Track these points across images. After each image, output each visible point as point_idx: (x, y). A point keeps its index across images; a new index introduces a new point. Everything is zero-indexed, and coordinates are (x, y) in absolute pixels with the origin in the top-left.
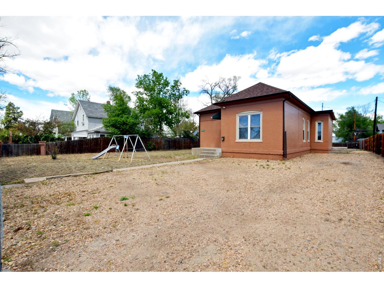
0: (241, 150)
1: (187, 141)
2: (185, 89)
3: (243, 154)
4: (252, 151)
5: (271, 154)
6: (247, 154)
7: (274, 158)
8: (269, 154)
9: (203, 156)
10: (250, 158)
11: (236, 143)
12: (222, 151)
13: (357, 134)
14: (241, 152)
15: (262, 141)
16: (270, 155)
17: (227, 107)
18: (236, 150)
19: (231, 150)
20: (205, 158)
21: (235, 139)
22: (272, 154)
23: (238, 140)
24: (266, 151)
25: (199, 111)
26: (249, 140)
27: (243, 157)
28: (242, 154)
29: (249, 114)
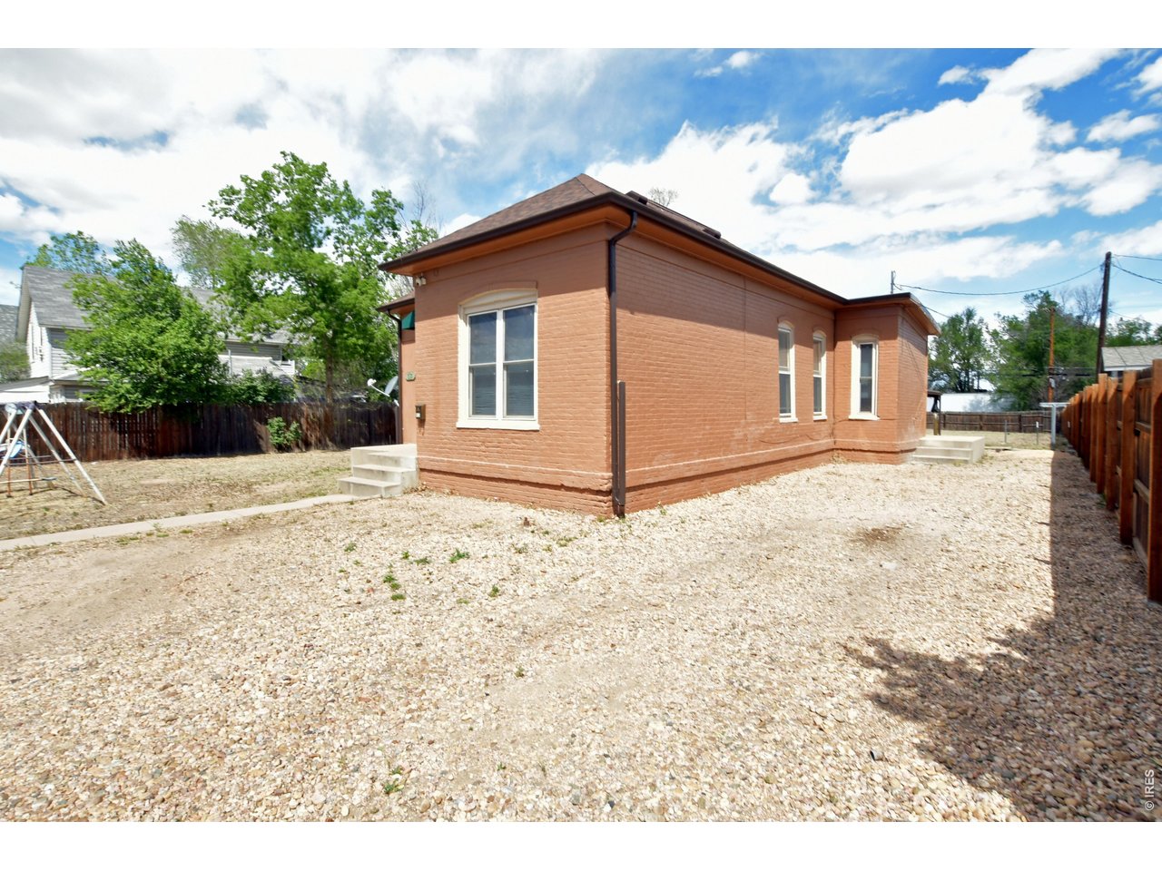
0: (474, 465)
3: (481, 482)
4: (506, 467)
5: (566, 484)
6: (490, 482)
7: (577, 506)
8: (559, 484)
10: (499, 499)
11: (460, 432)
12: (419, 464)
13: (1059, 384)
14: (473, 471)
15: (539, 427)
16: (562, 492)
17: (432, 278)
18: (461, 462)
19: (443, 462)
20: (354, 494)
21: (455, 417)
22: (571, 485)
23: (466, 419)
24: (545, 472)
26: (500, 419)
27: (480, 496)
28: (476, 480)
29: (498, 305)
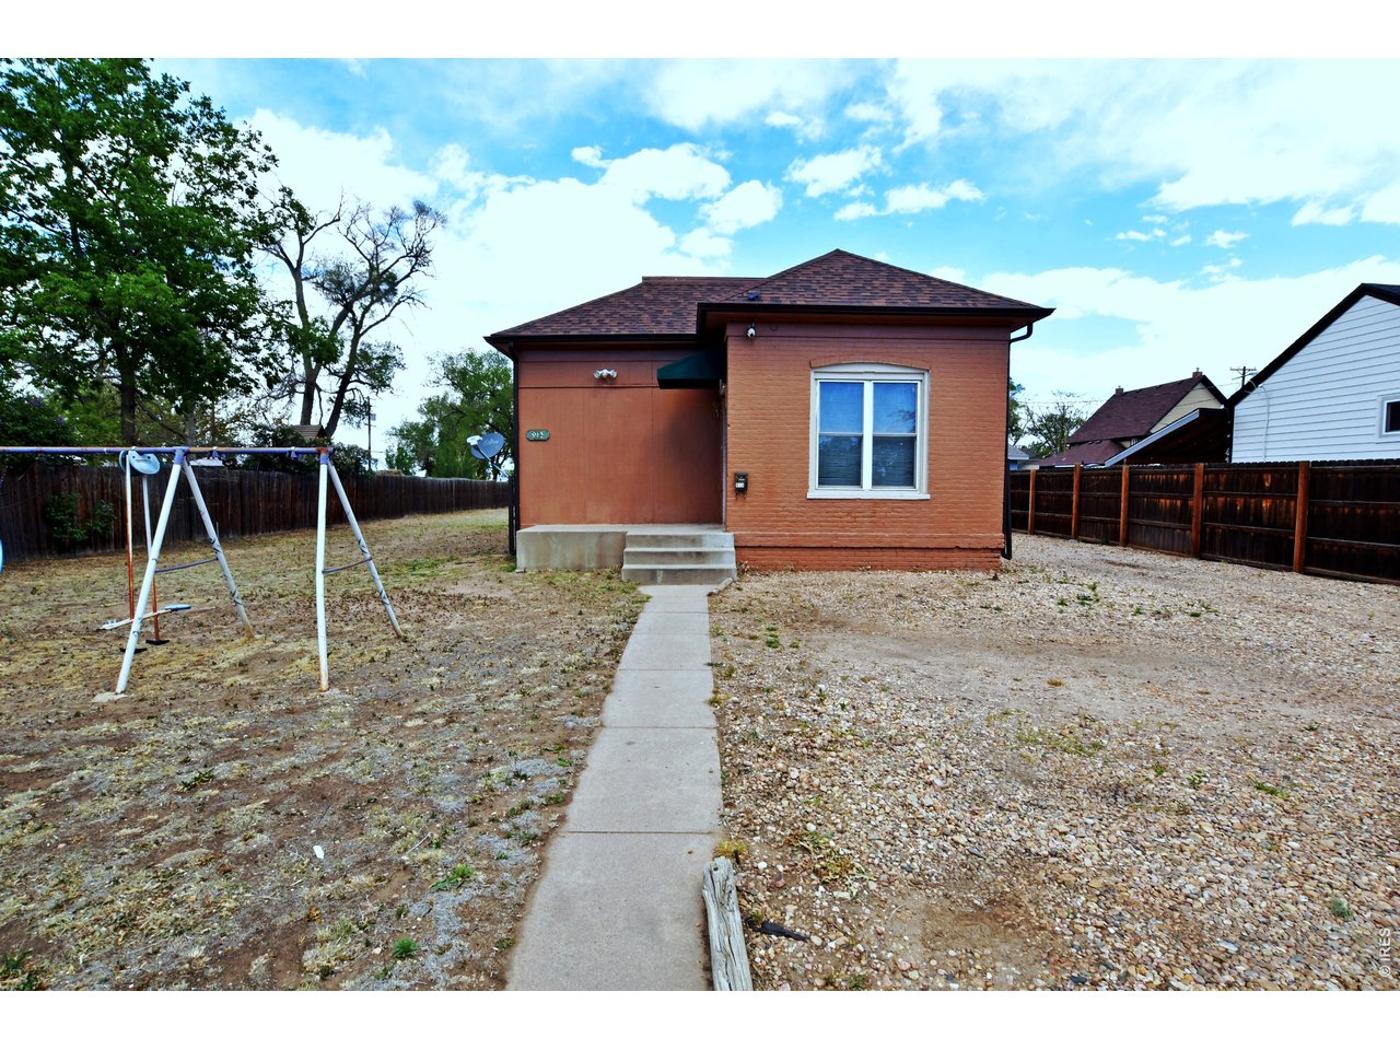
0: (836, 536)
1: (279, 485)
2: (290, 193)
3: (844, 553)
4: (887, 536)
5: (961, 546)
6: (858, 553)
7: (970, 564)
8: (953, 546)
9: (653, 572)
10: (874, 568)
11: (810, 503)
12: (736, 541)
14: (835, 543)
15: (928, 497)
16: (957, 553)
17: (767, 331)
18: (811, 534)
19: (784, 536)
21: (807, 487)
22: (967, 546)
23: (815, 491)
24: (942, 538)
25: (514, 330)
26: (867, 490)
27: (843, 568)
28: (835, 553)
29: (868, 376)
